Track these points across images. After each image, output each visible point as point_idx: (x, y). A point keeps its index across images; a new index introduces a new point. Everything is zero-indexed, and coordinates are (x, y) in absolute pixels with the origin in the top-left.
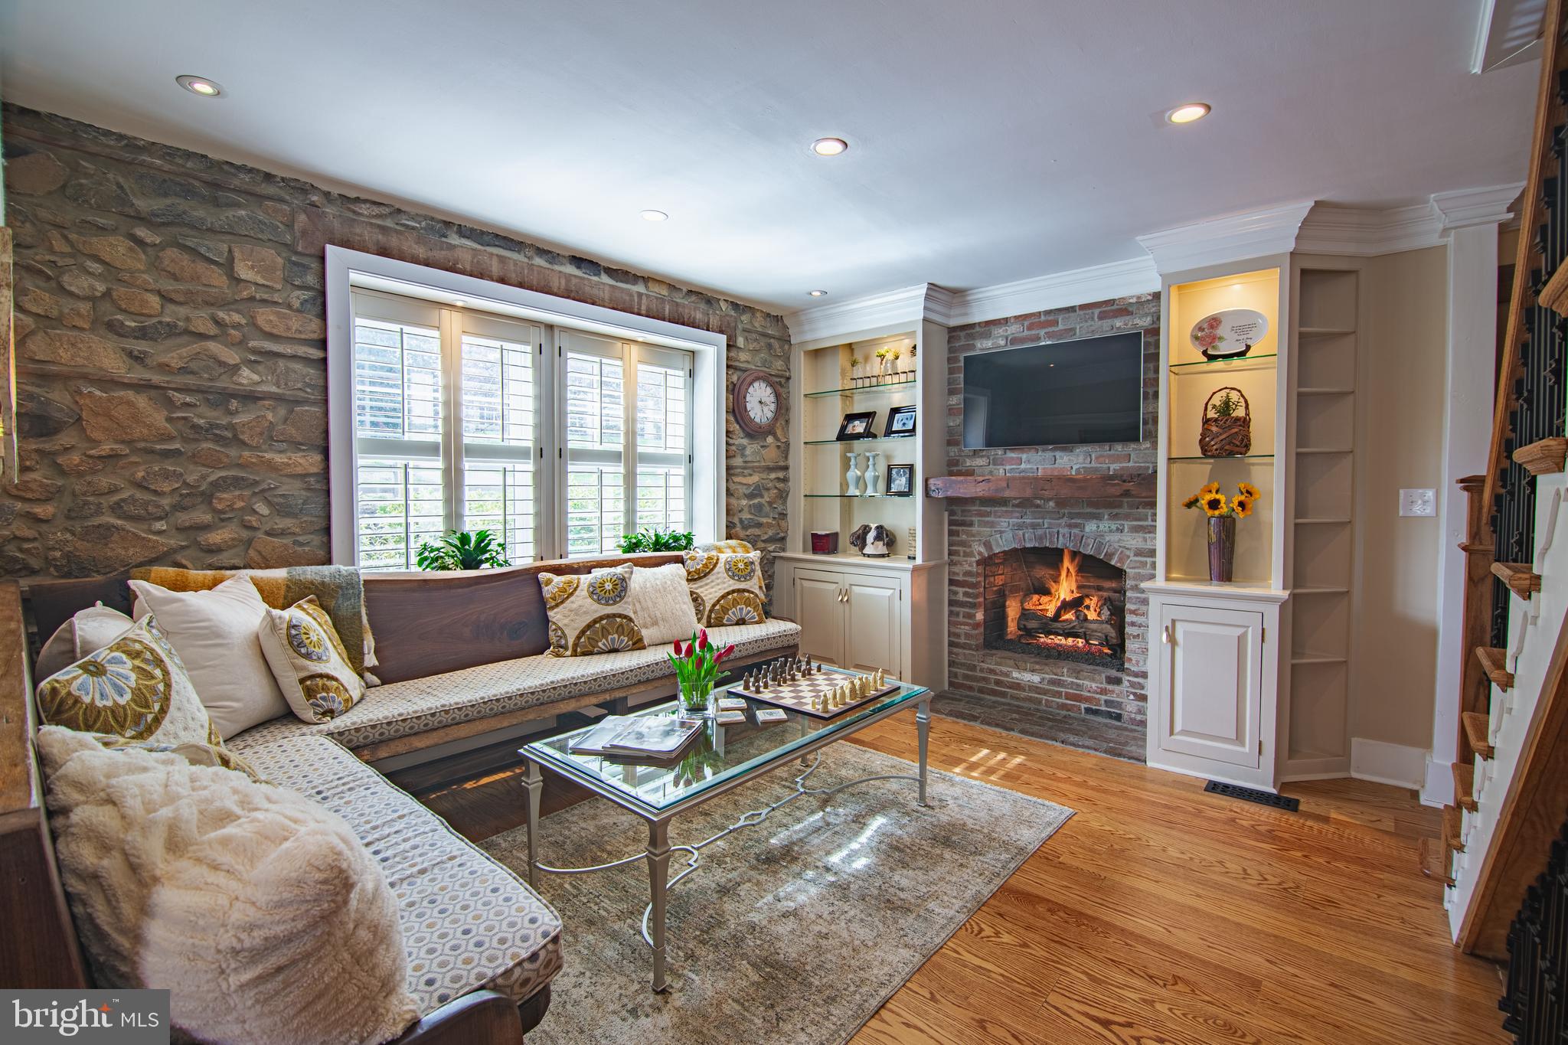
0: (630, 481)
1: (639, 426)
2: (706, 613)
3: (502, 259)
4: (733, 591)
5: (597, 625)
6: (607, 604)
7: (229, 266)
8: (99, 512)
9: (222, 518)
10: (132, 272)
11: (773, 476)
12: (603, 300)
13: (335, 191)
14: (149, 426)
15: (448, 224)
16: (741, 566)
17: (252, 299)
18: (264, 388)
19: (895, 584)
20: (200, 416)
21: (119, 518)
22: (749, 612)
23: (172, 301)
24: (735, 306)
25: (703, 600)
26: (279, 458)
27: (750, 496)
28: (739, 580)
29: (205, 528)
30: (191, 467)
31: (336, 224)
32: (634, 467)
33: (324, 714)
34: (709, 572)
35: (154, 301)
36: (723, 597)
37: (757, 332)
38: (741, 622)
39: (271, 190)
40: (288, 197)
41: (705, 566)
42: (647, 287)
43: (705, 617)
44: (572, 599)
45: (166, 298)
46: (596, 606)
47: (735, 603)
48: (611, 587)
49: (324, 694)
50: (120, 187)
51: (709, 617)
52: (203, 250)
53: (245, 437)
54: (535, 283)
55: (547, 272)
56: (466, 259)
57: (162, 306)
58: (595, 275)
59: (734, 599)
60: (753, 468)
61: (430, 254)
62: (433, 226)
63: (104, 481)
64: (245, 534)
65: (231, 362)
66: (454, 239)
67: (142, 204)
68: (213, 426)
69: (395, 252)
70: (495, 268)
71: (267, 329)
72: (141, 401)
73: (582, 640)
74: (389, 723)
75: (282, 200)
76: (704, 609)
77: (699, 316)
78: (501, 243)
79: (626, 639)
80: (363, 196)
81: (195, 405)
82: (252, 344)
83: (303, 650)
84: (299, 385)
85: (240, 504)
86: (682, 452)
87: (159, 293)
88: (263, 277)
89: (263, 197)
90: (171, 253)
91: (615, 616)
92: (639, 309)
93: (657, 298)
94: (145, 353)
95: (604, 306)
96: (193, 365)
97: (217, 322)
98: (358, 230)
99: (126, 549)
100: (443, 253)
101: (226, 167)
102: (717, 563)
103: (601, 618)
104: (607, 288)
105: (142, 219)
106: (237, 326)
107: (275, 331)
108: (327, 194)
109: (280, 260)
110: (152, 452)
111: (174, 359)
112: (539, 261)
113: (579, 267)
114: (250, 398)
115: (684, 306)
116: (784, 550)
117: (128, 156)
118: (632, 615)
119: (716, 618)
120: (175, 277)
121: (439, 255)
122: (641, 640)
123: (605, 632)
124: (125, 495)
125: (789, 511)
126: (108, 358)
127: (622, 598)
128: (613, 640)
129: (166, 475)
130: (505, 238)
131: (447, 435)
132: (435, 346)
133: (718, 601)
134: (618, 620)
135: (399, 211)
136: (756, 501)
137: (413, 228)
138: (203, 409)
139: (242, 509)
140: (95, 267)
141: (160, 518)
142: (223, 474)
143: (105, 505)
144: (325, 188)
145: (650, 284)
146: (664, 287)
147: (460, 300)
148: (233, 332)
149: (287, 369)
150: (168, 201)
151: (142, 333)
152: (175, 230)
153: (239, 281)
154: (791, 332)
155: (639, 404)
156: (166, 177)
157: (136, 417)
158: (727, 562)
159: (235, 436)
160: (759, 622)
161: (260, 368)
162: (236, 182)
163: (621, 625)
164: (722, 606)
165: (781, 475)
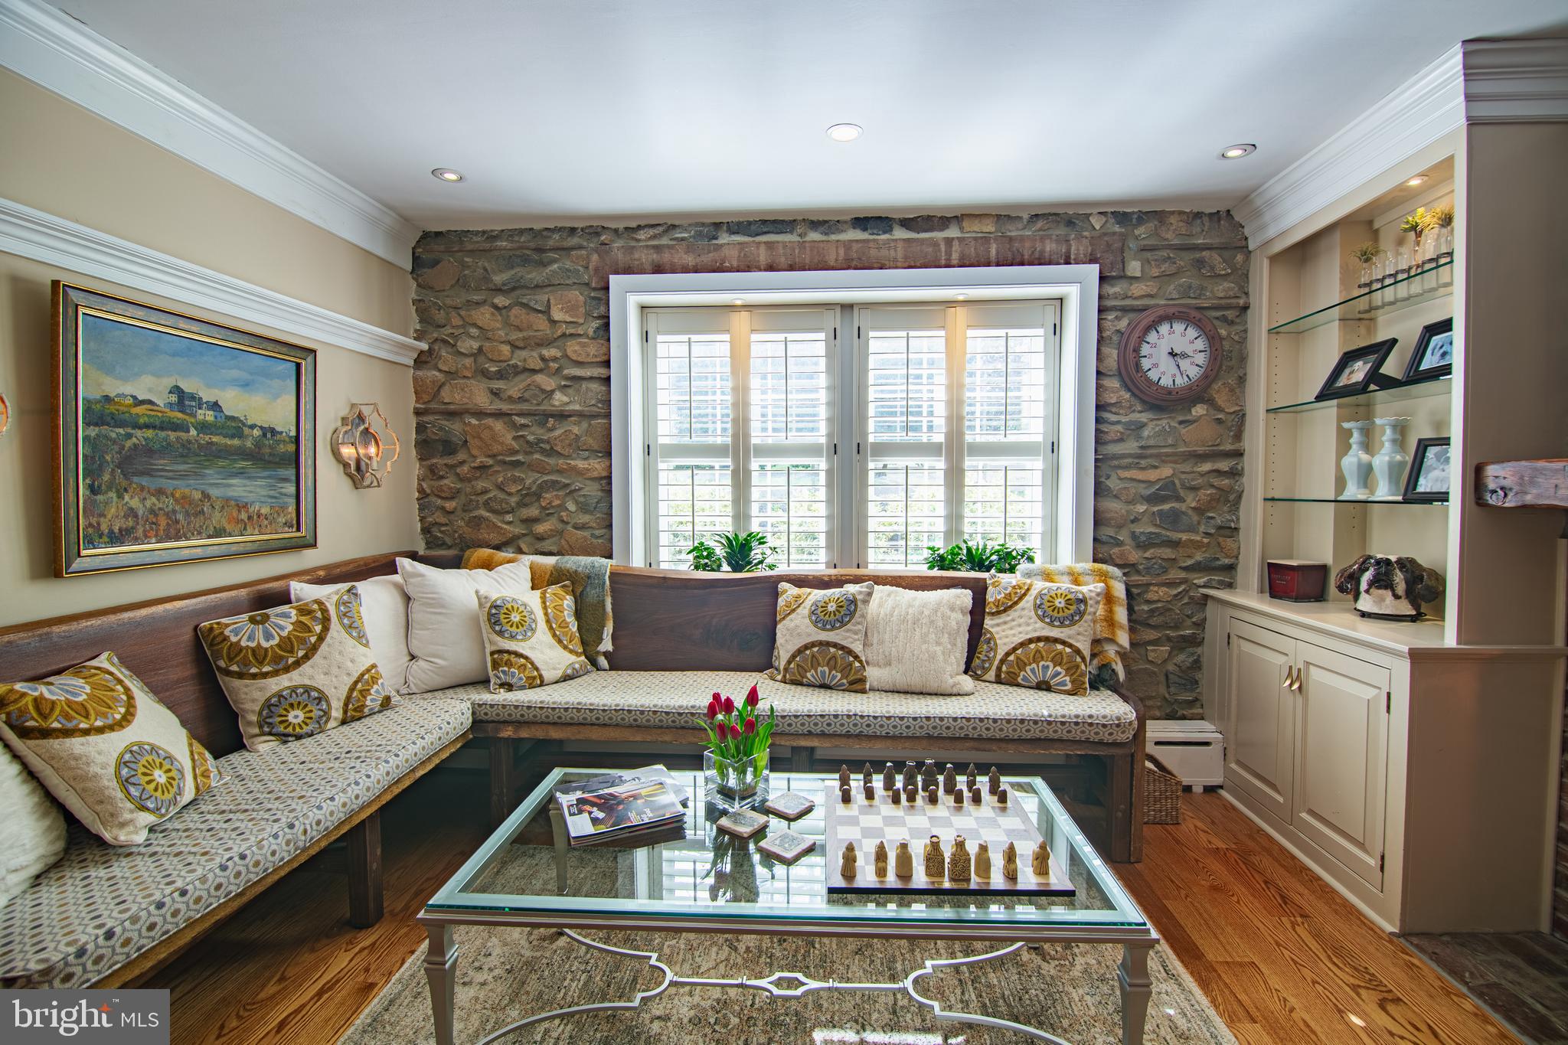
0: (955, 479)
1: (967, 409)
2: (996, 663)
3: (770, 245)
4: (1039, 639)
5: (808, 652)
6: (824, 629)
7: (547, 312)
8: (477, 508)
9: (547, 513)
10: (493, 330)
11: (1207, 467)
12: (895, 260)
13: (621, 226)
14: (502, 444)
15: (717, 225)
16: (1060, 603)
17: (564, 335)
18: (571, 407)
19: (1380, 678)
20: (533, 434)
21: (488, 511)
22: (1058, 674)
23: (517, 348)
24: (1122, 218)
25: (996, 644)
26: (581, 464)
27: (1152, 499)
28: (1051, 624)
29: (536, 520)
30: (530, 473)
31: (620, 256)
32: (961, 459)
33: (502, 685)
34: (1011, 607)
35: (506, 349)
36: (1022, 645)
37: (1171, 247)
38: (1044, 686)
39: (574, 241)
40: (585, 244)
41: (1008, 596)
42: (961, 229)
43: (994, 668)
44: (792, 616)
45: (514, 347)
46: (812, 629)
47: (1038, 657)
48: (834, 609)
49: (506, 669)
50: (486, 270)
51: (999, 669)
52: (532, 304)
53: (558, 448)
54: (807, 261)
55: (822, 245)
56: (732, 256)
57: (513, 352)
58: (885, 232)
59: (1038, 651)
60: (1158, 456)
61: (698, 260)
62: (701, 232)
63: (480, 485)
64: (560, 526)
65: (549, 388)
66: (724, 238)
67: (498, 279)
68: (540, 441)
69: (667, 267)
70: (763, 257)
71: (574, 358)
72: (498, 426)
73: (792, 666)
74: (529, 707)
75: (581, 247)
76: (995, 656)
77: (1050, 247)
78: (771, 228)
79: (839, 675)
80: (643, 223)
81: (528, 426)
82: (566, 372)
83: (497, 628)
84: (593, 402)
85: (557, 502)
86: (1039, 438)
87: (509, 343)
88: (570, 316)
89: (569, 249)
90: (516, 311)
91: (828, 644)
92: (948, 259)
93: (975, 239)
94: (499, 389)
95: (896, 268)
96: (527, 395)
97: (543, 359)
98: (636, 256)
99: (489, 534)
100: (711, 255)
101: (545, 233)
102: (1025, 594)
103: (813, 644)
104: (900, 245)
105: (500, 290)
106: (555, 359)
107: (579, 359)
108: (616, 231)
109: (581, 298)
110: (505, 463)
111: (514, 392)
112: (814, 236)
113: (865, 229)
114: (562, 416)
115: (1022, 239)
116: (1230, 586)
117: (487, 246)
118: (857, 647)
119: (1008, 673)
120: (519, 329)
121: (707, 259)
122: (863, 680)
123: (815, 663)
124: (491, 495)
125: (1242, 525)
126: (481, 398)
127: (843, 624)
128: (823, 673)
129: (515, 480)
130: (775, 222)
131: (735, 436)
132: (725, 349)
133: (1014, 649)
134: (832, 650)
135: (674, 226)
136: (1166, 507)
137: (683, 239)
138: (535, 429)
139: (559, 506)
140: (474, 331)
141: (508, 512)
142: (546, 478)
143: (481, 502)
144: (614, 226)
145: (965, 224)
146: (988, 221)
147: (738, 298)
148: (551, 364)
149: (587, 388)
150: (513, 272)
151: (500, 375)
152: (518, 292)
153: (555, 322)
154: (1247, 232)
155: (967, 380)
156: (511, 253)
157: (494, 438)
158: (1040, 595)
159: (552, 448)
160: (1071, 693)
161: (570, 391)
162: (551, 243)
163: (834, 657)
164: (1018, 658)
165: (1224, 465)
